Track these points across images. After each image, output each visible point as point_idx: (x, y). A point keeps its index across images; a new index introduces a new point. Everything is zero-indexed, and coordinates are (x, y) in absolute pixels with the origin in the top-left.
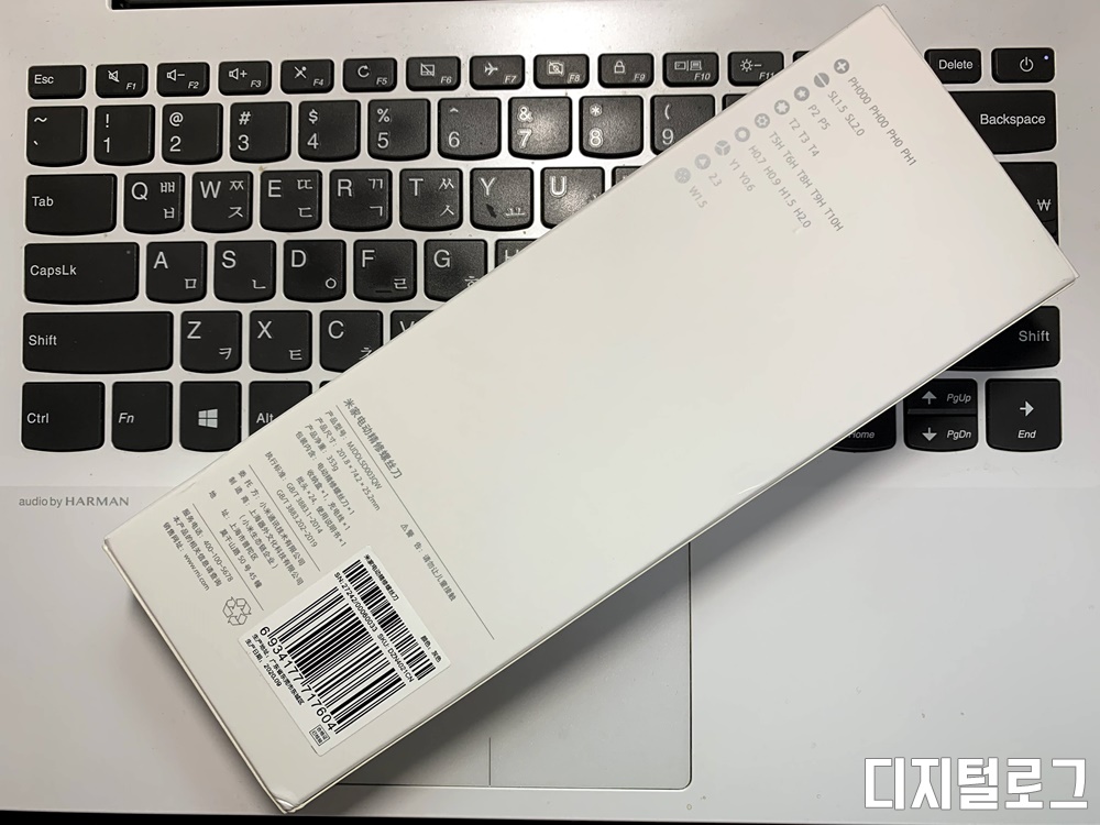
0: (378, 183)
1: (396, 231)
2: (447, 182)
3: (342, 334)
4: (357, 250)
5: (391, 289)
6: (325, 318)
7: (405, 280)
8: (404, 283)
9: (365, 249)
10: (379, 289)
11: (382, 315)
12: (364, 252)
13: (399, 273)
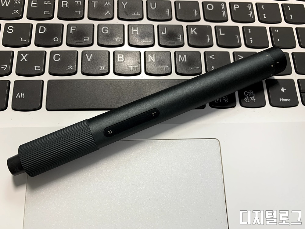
0: (79, 3)
1: (86, 21)
2: (108, 3)
3: (60, 59)
4: (69, 26)
5: (83, 41)
6: (52, 53)
7: (88, 38)
8: (88, 39)
9: (72, 26)
10: (77, 41)
11: (78, 52)
12: (71, 27)
13: (86, 35)
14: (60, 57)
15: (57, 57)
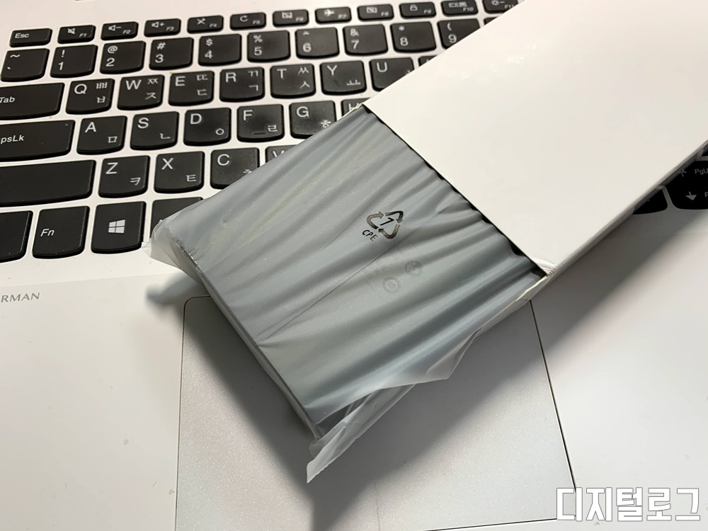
0: (255, 74)
1: (268, 100)
2: (303, 69)
3: (228, 162)
4: (240, 111)
5: (265, 131)
6: (214, 155)
7: (275, 126)
8: (275, 128)
9: (246, 109)
10: (256, 132)
11: (258, 150)
12: (245, 112)
13: (271, 123)
14: (228, 159)
15: (224, 160)
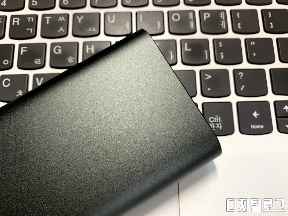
0: (31, 19)
1: (38, 39)
2: (62, 18)
3: (9, 84)
5: (34, 64)
8: (39, 61)
9: (23, 47)
10: (28, 64)
11: (28, 76)
